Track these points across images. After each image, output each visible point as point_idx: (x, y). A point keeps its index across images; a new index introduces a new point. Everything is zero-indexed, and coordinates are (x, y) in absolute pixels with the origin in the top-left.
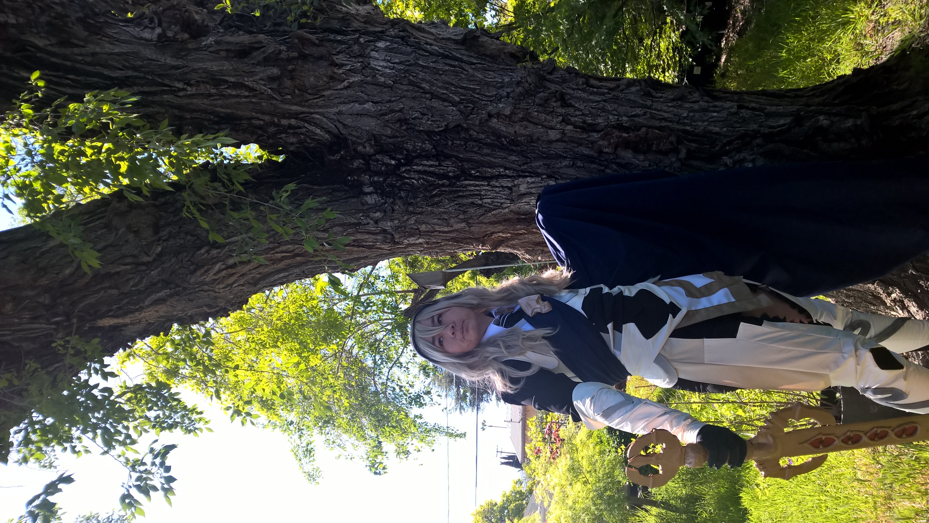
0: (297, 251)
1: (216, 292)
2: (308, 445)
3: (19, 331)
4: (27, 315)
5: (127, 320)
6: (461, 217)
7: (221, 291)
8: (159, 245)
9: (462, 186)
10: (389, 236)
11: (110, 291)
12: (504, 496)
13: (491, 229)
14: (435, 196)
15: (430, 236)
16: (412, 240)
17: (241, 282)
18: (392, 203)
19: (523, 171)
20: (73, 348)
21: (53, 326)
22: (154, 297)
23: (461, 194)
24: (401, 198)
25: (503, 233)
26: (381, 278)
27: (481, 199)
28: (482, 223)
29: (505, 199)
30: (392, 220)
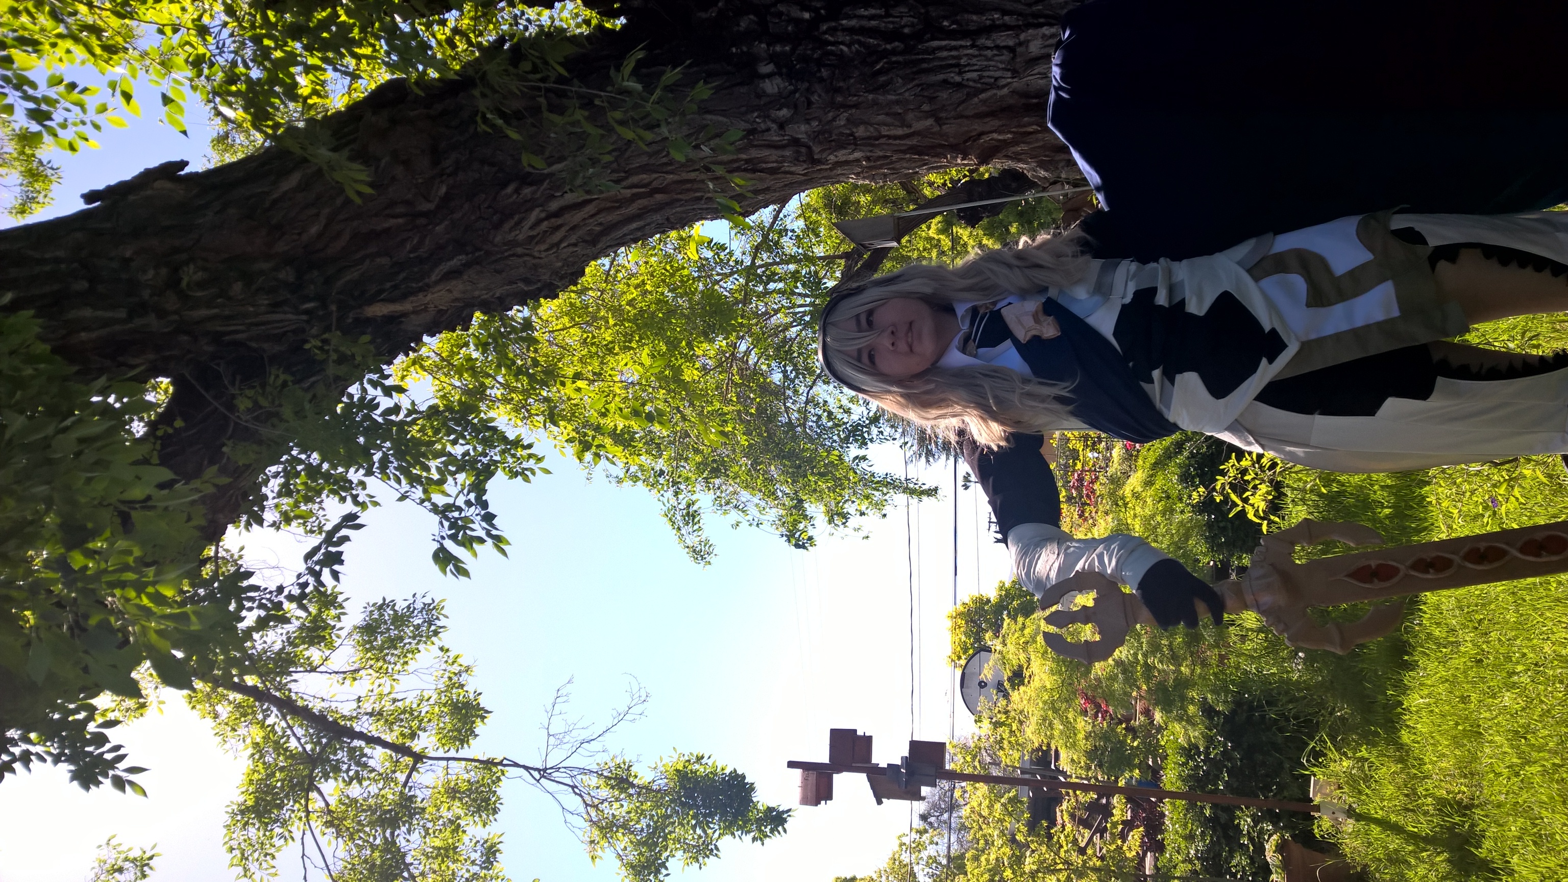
0: (655, 184)
1: (535, 257)
2: (688, 506)
3: (258, 324)
4: (264, 301)
5: (407, 306)
6: (926, 107)
7: (543, 255)
8: (442, 182)
9: (926, 51)
10: (803, 150)
11: (378, 260)
12: (1001, 589)
13: (977, 127)
14: (880, 72)
15: (873, 145)
16: (842, 155)
17: (573, 239)
18: (808, 90)
19: (1036, 16)
20: (336, 351)
21: (304, 317)
22: (445, 267)
23: (925, 66)
24: (821, 80)
25: (1000, 133)
26: (790, 234)
27: (960, 73)
28: (962, 117)
29: (1003, 69)
30: (808, 121)
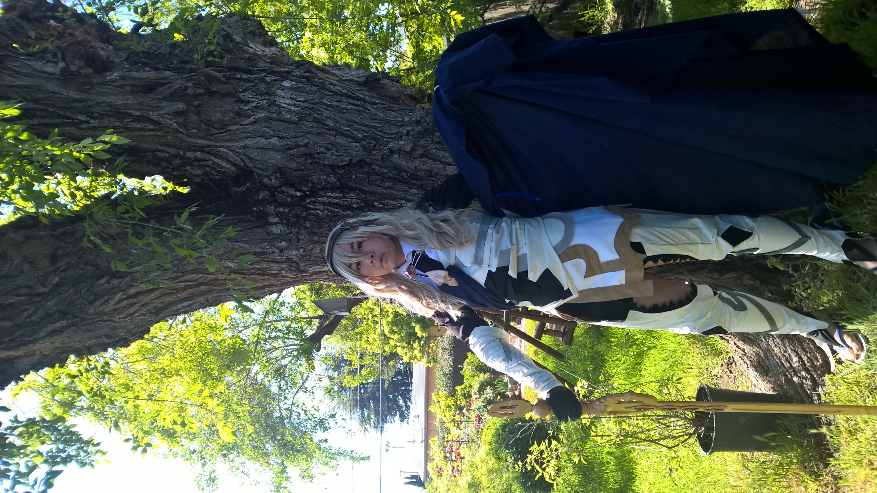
0: (201, 280)
1: (116, 322)
2: (211, 473)
5: (20, 352)
7: (122, 320)
8: (56, 275)
10: (294, 265)
16: (317, 268)
17: (143, 311)
18: (298, 233)
22: (50, 328)
24: (306, 228)
26: (287, 305)
30: (297, 249)
